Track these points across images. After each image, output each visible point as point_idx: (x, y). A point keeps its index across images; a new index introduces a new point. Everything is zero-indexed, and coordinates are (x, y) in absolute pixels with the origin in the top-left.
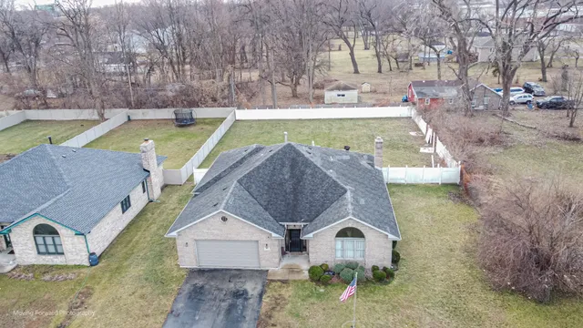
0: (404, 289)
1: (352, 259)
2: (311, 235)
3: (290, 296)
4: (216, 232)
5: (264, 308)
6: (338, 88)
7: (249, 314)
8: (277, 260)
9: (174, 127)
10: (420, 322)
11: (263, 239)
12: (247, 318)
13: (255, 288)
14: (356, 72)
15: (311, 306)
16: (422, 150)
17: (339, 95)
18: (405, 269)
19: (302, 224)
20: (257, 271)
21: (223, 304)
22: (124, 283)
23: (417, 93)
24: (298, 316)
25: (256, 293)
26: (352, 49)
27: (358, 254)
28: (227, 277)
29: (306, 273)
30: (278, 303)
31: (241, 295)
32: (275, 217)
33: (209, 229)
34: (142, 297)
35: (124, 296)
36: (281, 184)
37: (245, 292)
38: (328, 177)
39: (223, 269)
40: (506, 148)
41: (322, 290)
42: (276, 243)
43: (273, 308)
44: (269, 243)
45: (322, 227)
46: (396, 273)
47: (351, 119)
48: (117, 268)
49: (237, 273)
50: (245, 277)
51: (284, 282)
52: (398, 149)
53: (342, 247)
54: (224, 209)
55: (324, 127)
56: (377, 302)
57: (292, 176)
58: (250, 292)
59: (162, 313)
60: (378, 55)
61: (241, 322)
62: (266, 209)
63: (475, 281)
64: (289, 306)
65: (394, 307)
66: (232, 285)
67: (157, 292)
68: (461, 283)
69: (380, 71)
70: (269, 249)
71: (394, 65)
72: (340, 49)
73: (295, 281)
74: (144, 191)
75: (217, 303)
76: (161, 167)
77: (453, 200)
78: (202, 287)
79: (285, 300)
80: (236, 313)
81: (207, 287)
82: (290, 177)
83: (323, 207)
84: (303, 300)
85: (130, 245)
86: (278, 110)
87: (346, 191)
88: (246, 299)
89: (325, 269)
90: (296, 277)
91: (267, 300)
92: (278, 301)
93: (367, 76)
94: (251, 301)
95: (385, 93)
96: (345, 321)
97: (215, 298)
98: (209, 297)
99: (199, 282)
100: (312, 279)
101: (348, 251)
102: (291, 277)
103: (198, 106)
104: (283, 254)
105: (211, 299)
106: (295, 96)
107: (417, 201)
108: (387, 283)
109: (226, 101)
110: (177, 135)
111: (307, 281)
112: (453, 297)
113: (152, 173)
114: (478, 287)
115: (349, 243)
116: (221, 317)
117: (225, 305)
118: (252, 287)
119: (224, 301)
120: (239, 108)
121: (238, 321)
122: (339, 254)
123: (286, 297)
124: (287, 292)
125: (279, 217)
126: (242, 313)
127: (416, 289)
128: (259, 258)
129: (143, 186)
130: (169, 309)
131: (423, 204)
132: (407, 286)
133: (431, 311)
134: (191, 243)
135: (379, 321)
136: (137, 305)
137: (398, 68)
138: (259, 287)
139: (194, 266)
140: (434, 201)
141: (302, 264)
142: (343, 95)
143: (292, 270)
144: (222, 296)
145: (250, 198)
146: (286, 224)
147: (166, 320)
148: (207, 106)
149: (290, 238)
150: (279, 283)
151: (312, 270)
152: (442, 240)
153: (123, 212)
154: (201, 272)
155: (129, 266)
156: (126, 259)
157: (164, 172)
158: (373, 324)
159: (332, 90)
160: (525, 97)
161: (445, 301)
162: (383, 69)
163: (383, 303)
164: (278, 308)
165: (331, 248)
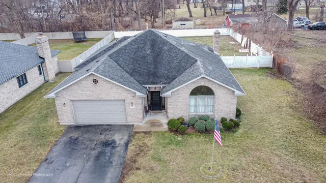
0: (249, 136)
1: (203, 114)
2: (169, 93)
3: (152, 144)
4: (88, 93)
5: (130, 154)
6: (181, 20)
7: (116, 160)
8: (141, 116)
9: (72, 43)
10: (271, 163)
11: (129, 98)
12: (114, 163)
13: (122, 138)
14: (191, 16)
15: (171, 152)
16: (240, 51)
17: (182, 24)
18: (246, 121)
19: (162, 86)
20: (125, 125)
21: (93, 152)
22: (9, 137)
23: (232, 21)
24: (160, 160)
25: (123, 142)
27: (209, 109)
28: (99, 131)
29: (166, 126)
30: (141, 150)
31: (110, 144)
32: (139, 81)
33: (83, 91)
34: (22, 148)
35: (5, 148)
36: (144, 57)
37: (114, 142)
38: (182, 51)
39: (96, 125)
40: (296, 48)
41: (180, 139)
42: (140, 101)
43: (138, 155)
44: (133, 101)
45: (178, 86)
46: (240, 123)
48: (6, 127)
49: (108, 127)
50: (114, 130)
51: (147, 133)
52: (224, 50)
53: (196, 103)
54: (94, 71)
56: (228, 146)
57: (153, 51)
58: (118, 142)
59: (36, 161)
61: (108, 167)
62: (131, 75)
63: (307, 129)
64: (151, 152)
65: (244, 150)
66: (102, 137)
67: (36, 144)
68: (295, 130)
69: (205, 16)
70: (134, 107)
73: (156, 132)
74: (41, 74)
75: (88, 151)
76: (56, 59)
77: (271, 77)
78: (76, 139)
79: (148, 147)
80: (103, 159)
81: (81, 138)
82: (151, 52)
83: (179, 72)
84: (163, 147)
85: (22, 110)
87: (196, 61)
88: (114, 147)
89: (181, 121)
90: (157, 129)
91: (133, 148)
92: (142, 148)
94: (118, 149)
96: (203, 163)
97: (87, 147)
98: (82, 146)
99: (74, 135)
100: (171, 130)
101: (199, 107)
102: (153, 129)
103: (90, 30)
104: (146, 112)
105: (83, 148)
107: (244, 78)
108: (234, 132)
109: (108, 26)
110: (74, 46)
111: (166, 132)
112: (293, 141)
113: (47, 61)
114: (310, 133)
115: (201, 100)
116: (90, 163)
117: (94, 153)
118: (119, 138)
119: (94, 149)
120: (116, 30)
121: (105, 166)
122: (192, 110)
123: (149, 145)
124: (150, 141)
125: (142, 81)
126: (109, 159)
127: (259, 135)
128: (126, 115)
129: (40, 70)
130: (43, 158)
131: (249, 79)
132: (251, 134)
133: (277, 152)
134: (68, 103)
135: (233, 163)
136: (15, 155)
137: (216, 15)
138: (126, 138)
139: (72, 123)
140: (257, 78)
141: (162, 119)
142: (184, 24)
143: (153, 124)
144: (93, 145)
145: (119, 67)
146: (148, 86)
147: (39, 167)
148: (95, 30)
149: (152, 99)
150: (143, 134)
151: (171, 123)
152: (270, 101)
153: (20, 86)
154: (78, 127)
155: (17, 125)
156: (16, 120)
157: (58, 63)
158: (229, 165)
159: (177, 21)
160: (300, 23)
161: (286, 144)
162: (207, 15)
163: (234, 147)
164: (142, 154)
165: (186, 105)
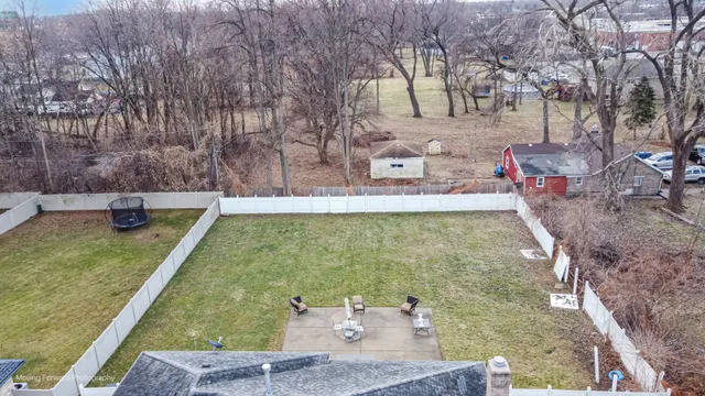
6: (392, 154)
9: (110, 230)
14: (417, 115)
16: (554, 300)
17: (394, 166)
23: (523, 166)
26: (410, 82)
47: (416, 214)
52: (508, 297)
55: (369, 233)
60: (448, 90)
69: (451, 114)
71: (471, 103)
72: (392, 76)
86: (292, 199)
93: (433, 122)
95: (464, 157)
103: (157, 190)
106: (324, 161)
109: (205, 181)
120: (227, 194)
137: (477, 109)
142: (401, 166)
148: (173, 190)
159: (383, 156)
160: (696, 172)
162: (456, 110)
